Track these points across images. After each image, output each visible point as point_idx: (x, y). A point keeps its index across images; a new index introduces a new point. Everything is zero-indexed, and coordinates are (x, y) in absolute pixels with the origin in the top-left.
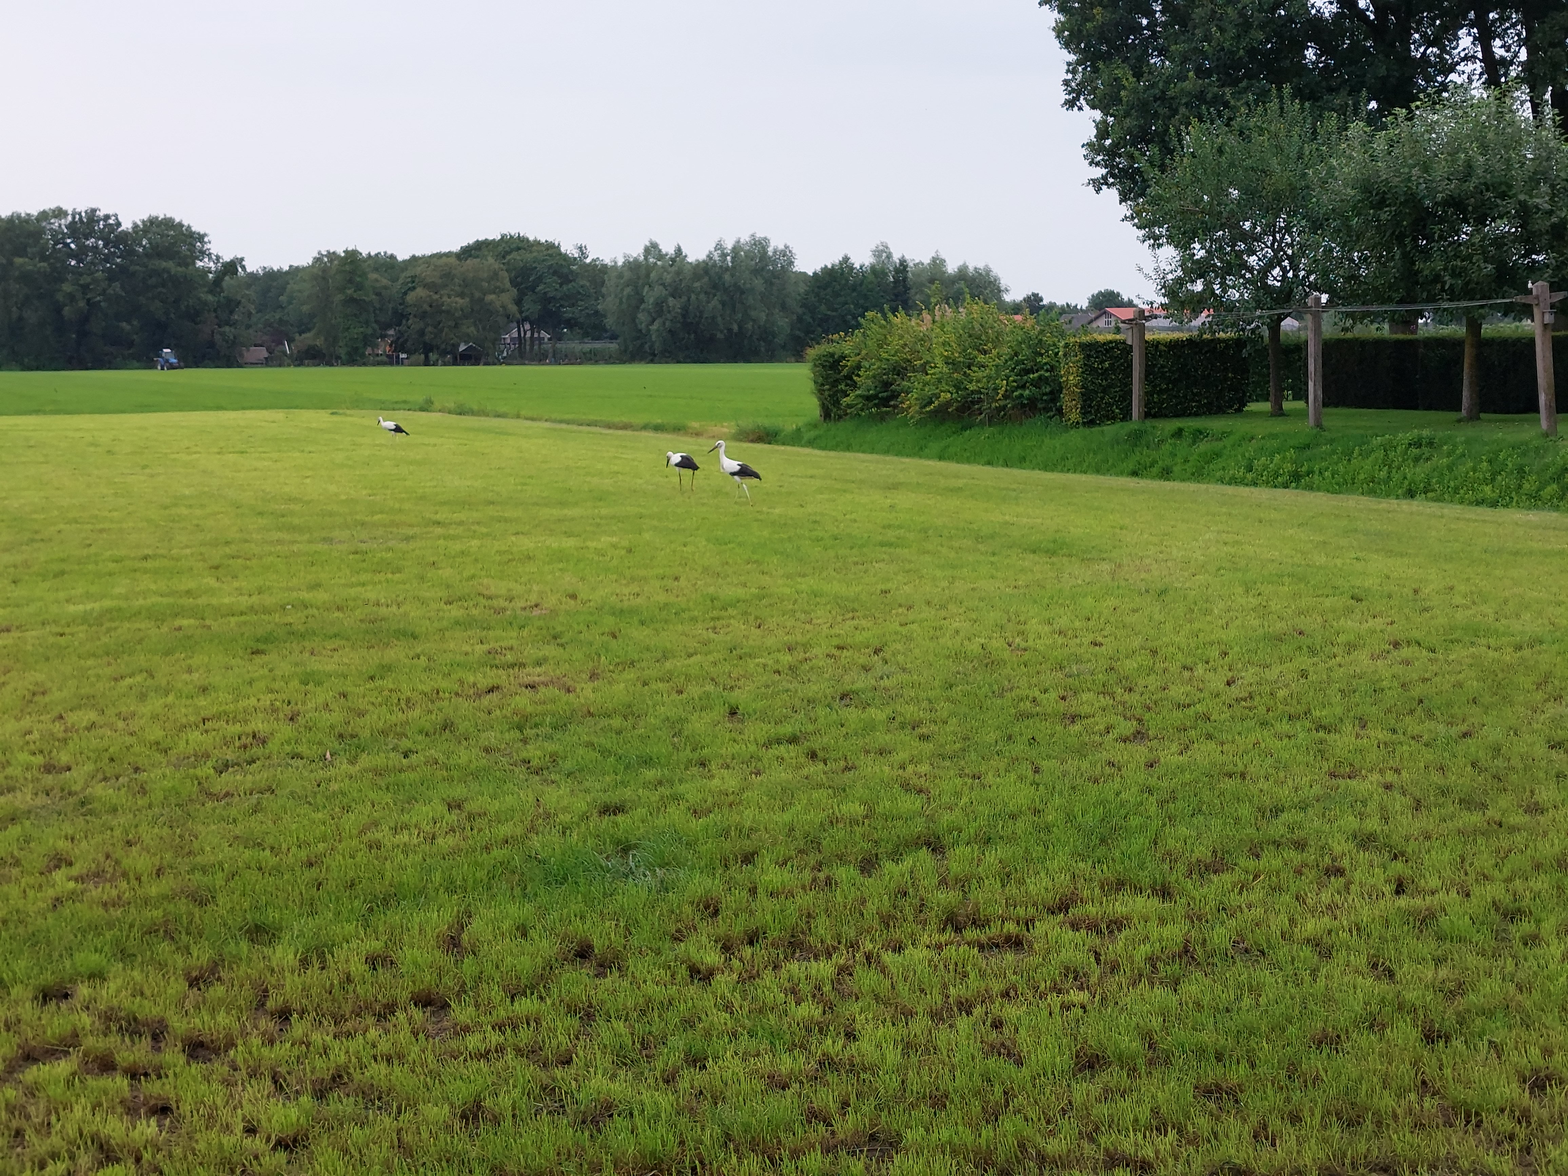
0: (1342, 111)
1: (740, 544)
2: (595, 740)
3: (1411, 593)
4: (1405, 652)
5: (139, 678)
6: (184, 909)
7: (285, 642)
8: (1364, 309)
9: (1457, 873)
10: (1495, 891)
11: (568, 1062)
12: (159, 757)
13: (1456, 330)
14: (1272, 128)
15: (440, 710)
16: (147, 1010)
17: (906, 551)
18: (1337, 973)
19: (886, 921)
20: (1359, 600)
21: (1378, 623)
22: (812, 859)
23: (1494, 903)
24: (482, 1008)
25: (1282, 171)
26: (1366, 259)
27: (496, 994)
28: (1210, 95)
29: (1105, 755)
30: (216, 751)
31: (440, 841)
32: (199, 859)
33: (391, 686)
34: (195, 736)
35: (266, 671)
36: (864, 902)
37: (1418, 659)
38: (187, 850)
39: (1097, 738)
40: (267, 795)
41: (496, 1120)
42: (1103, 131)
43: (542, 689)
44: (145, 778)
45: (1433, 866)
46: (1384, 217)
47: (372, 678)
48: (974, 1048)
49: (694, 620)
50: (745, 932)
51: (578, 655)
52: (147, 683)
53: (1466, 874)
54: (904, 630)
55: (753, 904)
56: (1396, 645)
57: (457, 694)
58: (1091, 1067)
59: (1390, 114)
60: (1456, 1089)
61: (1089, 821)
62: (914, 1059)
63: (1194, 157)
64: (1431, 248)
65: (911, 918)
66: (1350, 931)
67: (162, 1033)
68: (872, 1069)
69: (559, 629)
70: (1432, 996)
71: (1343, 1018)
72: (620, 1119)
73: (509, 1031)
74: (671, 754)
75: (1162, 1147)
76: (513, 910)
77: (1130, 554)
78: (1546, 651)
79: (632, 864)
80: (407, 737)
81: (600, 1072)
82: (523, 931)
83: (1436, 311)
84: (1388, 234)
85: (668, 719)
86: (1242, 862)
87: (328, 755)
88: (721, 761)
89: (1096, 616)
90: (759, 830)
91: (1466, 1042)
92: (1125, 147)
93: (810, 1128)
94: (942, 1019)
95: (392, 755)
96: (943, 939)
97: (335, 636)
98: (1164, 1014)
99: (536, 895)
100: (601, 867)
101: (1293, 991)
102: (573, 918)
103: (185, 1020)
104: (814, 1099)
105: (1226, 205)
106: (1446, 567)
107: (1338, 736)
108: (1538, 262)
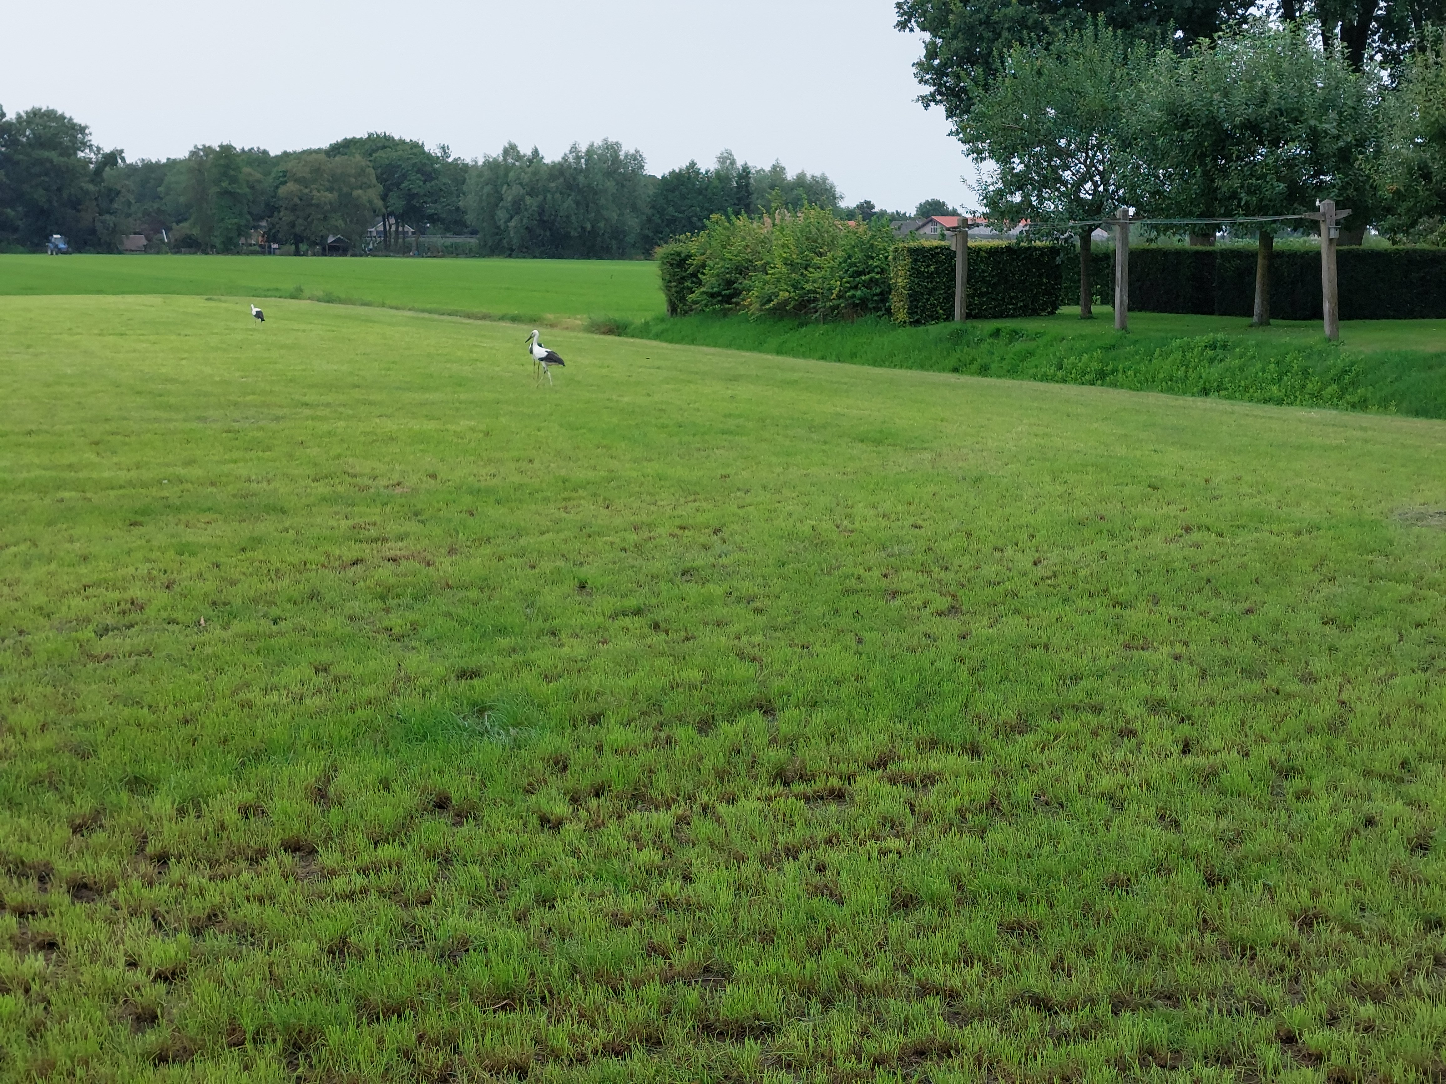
0: (1151, 38)
1: (590, 430)
2: (453, 610)
3: (1203, 483)
4: (1196, 536)
5: (23, 547)
6: (67, 762)
7: (162, 515)
8: (1168, 222)
9: (1238, 735)
10: (1272, 751)
11: (428, 902)
12: (42, 621)
13: (1251, 243)
14: (1087, 53)
15: (307, 580)
16: (34, 854)
17: (744, 438)
18: (1128, 824)
19: (721, 776)
20: (1155, 488)
21: (1172, 510)
22: (654, 719)
23: (1271, 762)
24: (347, 854)
25: (1095, 93)
26: (1170, 176)
27: (360, 840)
28: (1030, 21)
29: (922, 628)
30: (96, 616)
31: (307, 701)
32: (81, 716)
33: (261, 558)
34: (76, 602)
35: (144, 541)
36: (701, 759)
37: (1207, 543)
38: (69, 707)
39: (915, 612)
40: (146, 656)
41: (361, 955)
42: (932, 52)
43: (404, 562)
44: (29, 641)
45: (1217, 729)
46: (1188, 136)
47: (243, 550)
48: (800, 889)
49: (546, 500)
50: (592, 785)
51: (438, 531)
52: (31, 552)
53: (1246, 736)
54: (741, 512)
55: (599, 761)
56: (1188, 529)
57: (323, 566)
58: (906, 906)
59: (1195, 43)
60: (1233, 926)
61: (907, 686)
62: (745, 900)
63: (1015, 78)
64: (1229, 168)
65: (743, 773)
66: (1141, 786)
67: (48, 875)
68: (707, 908)
69: (419, 506)
70: (1213, 844)
71: (1133, 864)
72: (476, 954)
73: (372, 874)
74: (524, 624)
75: (969, 978)
76: (376, 765)
77: (950, 445)
78: (1322, 537)
79: (487, 724)
80: (276, 604)
81: (457, 911)
82: (386, 784)
83: (1233, 224)
84: (1190, 153)
85: (521, 592)
86: (1044, 724)
87: (202, 621)
88: (570, 631)
89: (917, 501)
90: (606, 694)
91: (1243, 885)
92: (952, 67)
93: (650, 961)
94: (771, 863)
95: (262, 621)
96: (773, 792)
97: (209, 509)
98: (972, 859)
99: (397, 751)
100: (459, 726)
101: (1088, 839)
102: (432, 773)
103: (69, 864)
104: (653, 935)
105: (1044, 123)
106: (1235, 460)
107: (1133, 611)
108: (1326, 182)
